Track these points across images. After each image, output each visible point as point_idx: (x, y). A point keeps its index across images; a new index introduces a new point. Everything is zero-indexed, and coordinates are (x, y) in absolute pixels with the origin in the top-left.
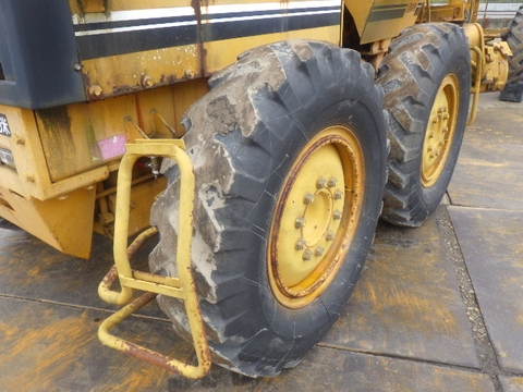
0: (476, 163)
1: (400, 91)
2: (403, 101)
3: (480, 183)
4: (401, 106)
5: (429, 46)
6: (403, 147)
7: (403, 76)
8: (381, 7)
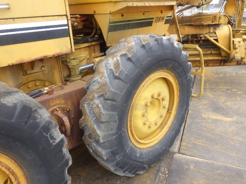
0: (214, 116)
1: (97, 89)
2: (99, 97)
3: (208, 134)
4: (97, 101)
5: (125, 55)
6: (98, 132)
7: (101, 78)
8: (115, 22)
